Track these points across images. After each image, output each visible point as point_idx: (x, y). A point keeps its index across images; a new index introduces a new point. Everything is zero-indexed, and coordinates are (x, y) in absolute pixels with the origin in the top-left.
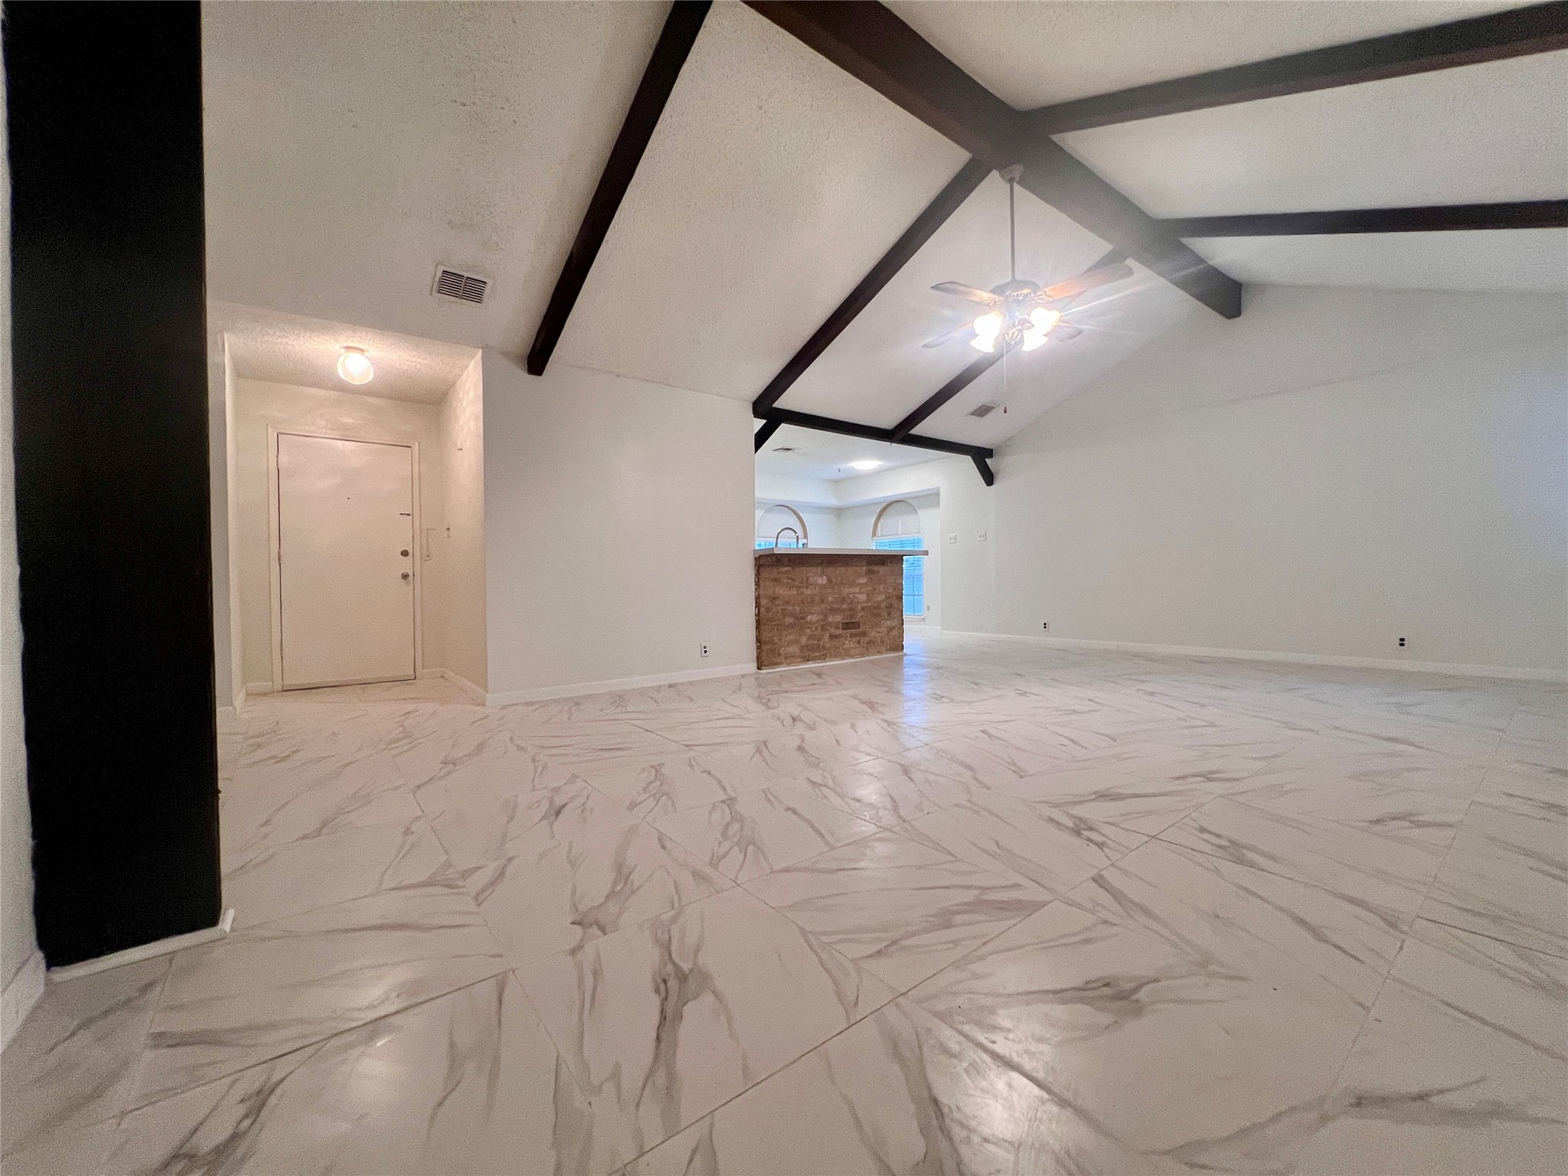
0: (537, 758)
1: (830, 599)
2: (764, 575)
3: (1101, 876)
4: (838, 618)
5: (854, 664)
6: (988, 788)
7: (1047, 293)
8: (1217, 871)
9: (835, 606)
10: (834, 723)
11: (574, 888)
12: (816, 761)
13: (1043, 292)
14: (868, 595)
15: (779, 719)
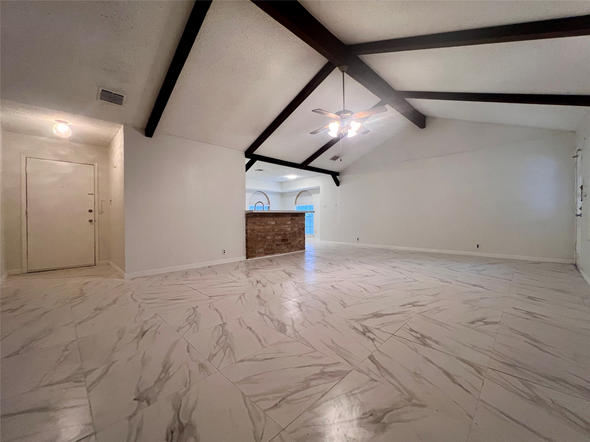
0: (141, 305)
1: (276, 230)
2: (249, 221)
3: (372, 356)
4: (280, 237)
5: (285, 256)
6: (331, 313)
7: (356, 116)
8: (416, 350)
9: (278, 233)
10: (274, 283)
11: (141, 378)
12: (263, 302)
13: (355, 115)
14: (291, 228)
15: (251, 282)
